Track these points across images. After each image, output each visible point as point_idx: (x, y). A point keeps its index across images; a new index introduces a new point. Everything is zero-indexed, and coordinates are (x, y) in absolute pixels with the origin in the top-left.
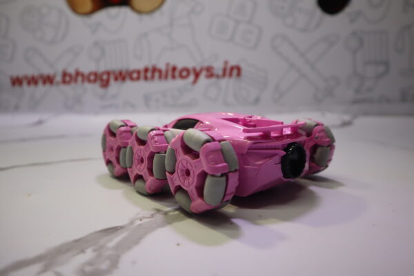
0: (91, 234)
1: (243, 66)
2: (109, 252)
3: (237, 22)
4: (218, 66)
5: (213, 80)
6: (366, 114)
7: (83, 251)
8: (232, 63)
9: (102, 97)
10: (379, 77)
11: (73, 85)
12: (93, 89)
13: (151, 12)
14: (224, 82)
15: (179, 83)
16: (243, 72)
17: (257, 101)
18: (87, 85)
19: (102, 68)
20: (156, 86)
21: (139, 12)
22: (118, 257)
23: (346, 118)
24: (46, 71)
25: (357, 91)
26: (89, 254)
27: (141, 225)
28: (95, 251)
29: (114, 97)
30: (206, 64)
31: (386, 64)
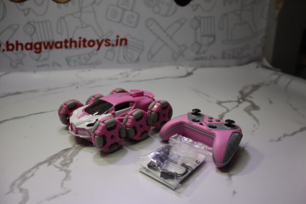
0: (60, 152)
1: (128, 38)
3: (124, 10)
4: (113, 39)
5: (110, 47)
6: (203, 67)
7: (60, 158)
8: (121, 37)
9: (37, 60)
10: (210, 44)
11: (15, 52)
12: (30, 54)
14: (117, 48)
15: (88, 49)
16: (128, 42)
17: (138, 59)
18: (25, 51)
19: (35, 40)
20: (73, 52)
22: (72, 159)
23: (190, 70)
25: (197, 53)
26: (62, 159)
28: (63, 157)
29: (46, 59)
30: (105, 38)
31: (214, 36)
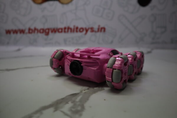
0: (67, 96)
1: (106, 27)
2: (78, 103)
3: (104, 9)
4: (96, 27)
5: (94, 33)
6: (157, 48)
7: (67, 103)
8: (102, 26)
9: (46, 40)
10: (162, 33)
11: (33, 34)
12: (42, 36)
13: (68, 3)
14: (98, 34)
15: (79, 34)
16: (106, 30)
17: (112, 42)
18: (39, 34)
19: (46, 27)
20: (69, 35)
21: (62, 3)
22: (83, 105)
23: (149, 50)
24: (21, 27)
25: (153, 39)
26: (70, 105)
27: (85, 93)
28: (72, 103)
29: (51, 39)
30: (91, 26)
31: (165, 28)
